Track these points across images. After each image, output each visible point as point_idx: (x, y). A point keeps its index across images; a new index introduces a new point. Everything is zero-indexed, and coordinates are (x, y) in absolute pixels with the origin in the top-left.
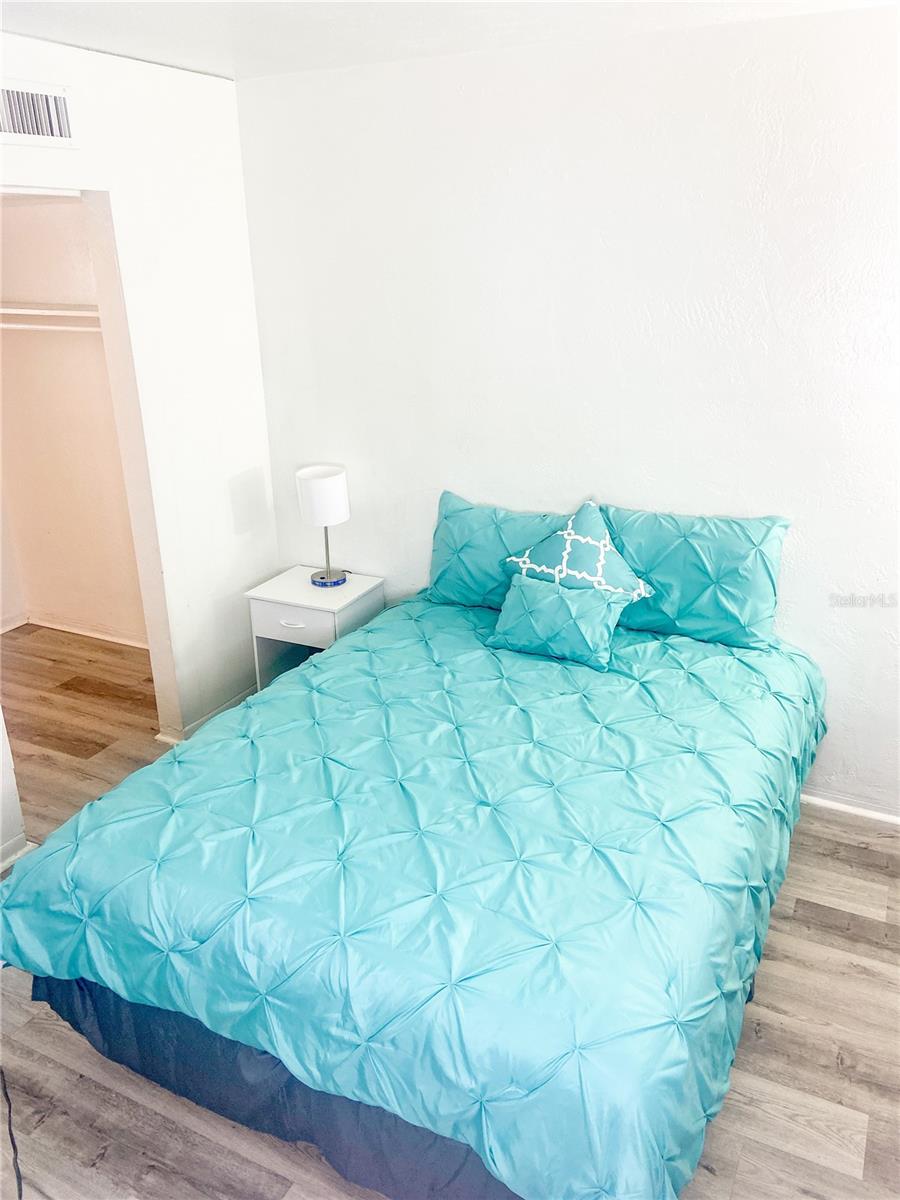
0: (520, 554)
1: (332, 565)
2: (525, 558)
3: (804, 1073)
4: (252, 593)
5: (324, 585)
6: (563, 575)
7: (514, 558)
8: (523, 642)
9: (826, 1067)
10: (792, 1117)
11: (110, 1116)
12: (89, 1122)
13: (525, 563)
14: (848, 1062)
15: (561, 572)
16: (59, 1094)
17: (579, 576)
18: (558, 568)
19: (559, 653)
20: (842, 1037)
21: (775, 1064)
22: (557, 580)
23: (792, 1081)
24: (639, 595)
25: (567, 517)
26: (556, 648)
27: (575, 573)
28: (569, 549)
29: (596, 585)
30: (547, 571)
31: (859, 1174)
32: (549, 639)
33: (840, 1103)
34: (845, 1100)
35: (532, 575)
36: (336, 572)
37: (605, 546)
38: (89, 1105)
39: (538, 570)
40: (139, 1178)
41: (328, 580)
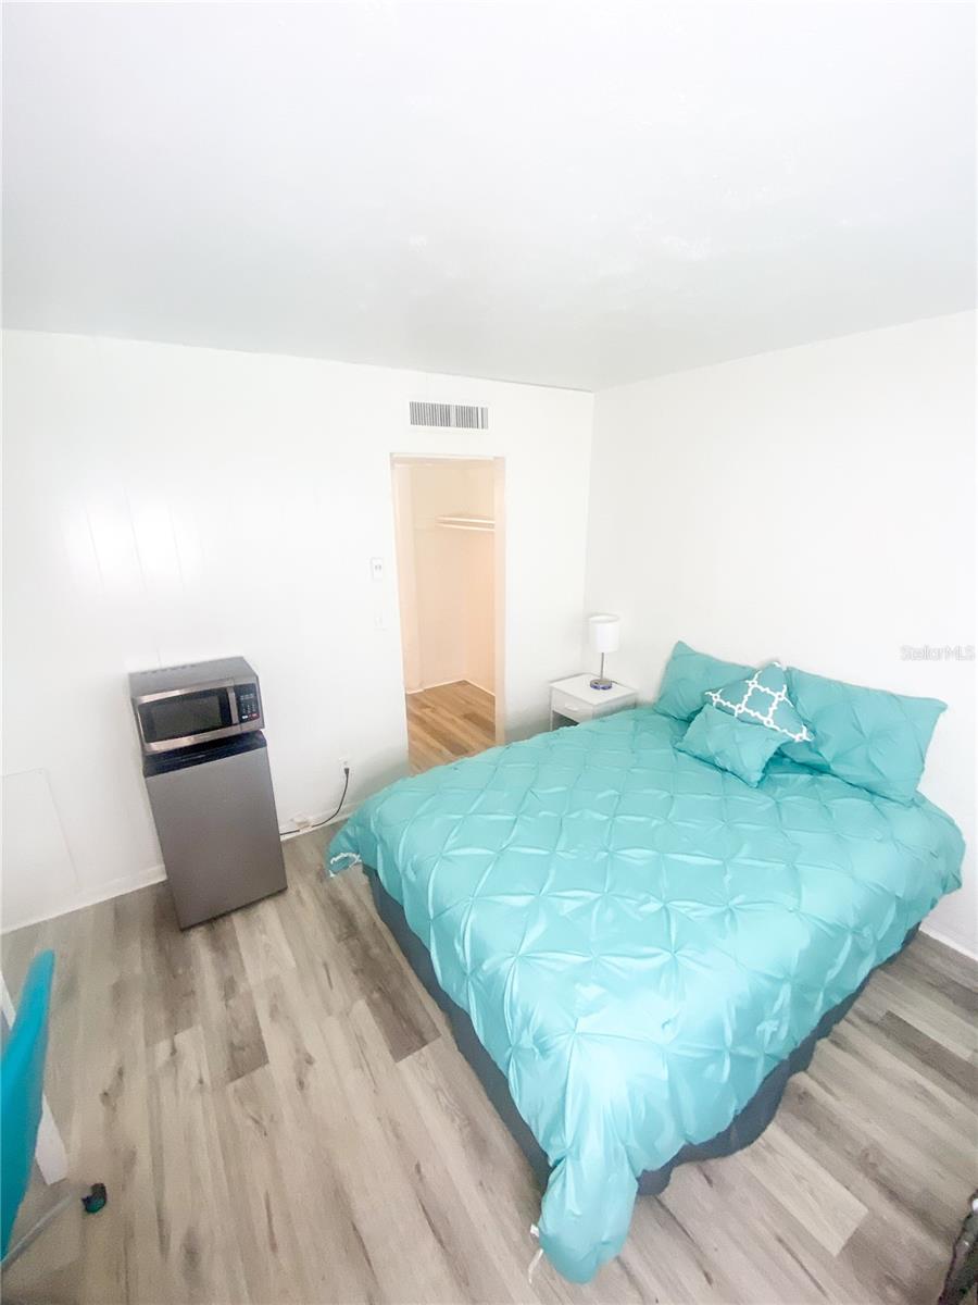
0: (715, 691)
1: (604, 674)
2: (718, 695)
3: (826, 1149)
4: (555, 685)
5: (595, 687)
6: (741, 712)
7: (710, 693)
8: (698, 753)
9: (849, 1153)
10: (799, 1178)
11: (375, 951)
12: (366, 949)
13: (716, 698)
14: (871, 1159)
15: (740, 709)
16: (360, 928)
17: (753, 714)
18: (738, 706)
19: (721, 765)
20: (876, 1137)
21: (804, 1129)
22: (736, 715)
23: (813, 1151)
24: (801, 738)
25: (755, 671)
26: (719, 761)
27: (751, 712)
28: (750, 694)
29: (765, 723)
30: (730, 706)
31: (835, 1250)
32: (717, 754)
33: (847, 1188)
34: (853, 1188)
35: (719, 707)
36: (607, 681)
37: (780, 696)
38: (369, 939)
39: (724, 704)
40: (372, 992)
41: (600, 685)
